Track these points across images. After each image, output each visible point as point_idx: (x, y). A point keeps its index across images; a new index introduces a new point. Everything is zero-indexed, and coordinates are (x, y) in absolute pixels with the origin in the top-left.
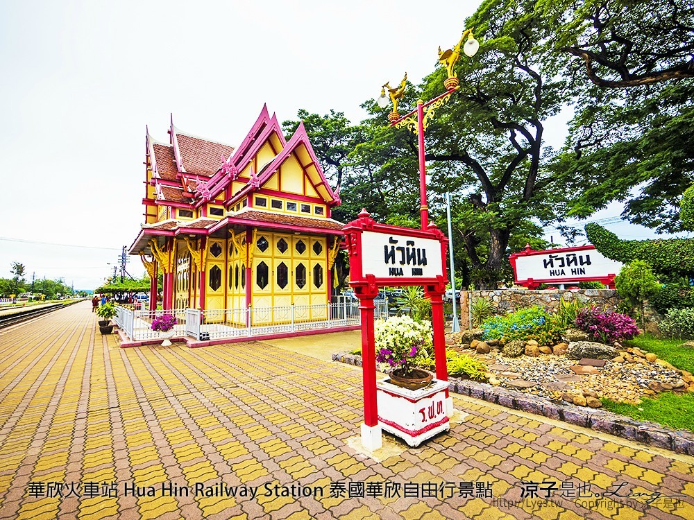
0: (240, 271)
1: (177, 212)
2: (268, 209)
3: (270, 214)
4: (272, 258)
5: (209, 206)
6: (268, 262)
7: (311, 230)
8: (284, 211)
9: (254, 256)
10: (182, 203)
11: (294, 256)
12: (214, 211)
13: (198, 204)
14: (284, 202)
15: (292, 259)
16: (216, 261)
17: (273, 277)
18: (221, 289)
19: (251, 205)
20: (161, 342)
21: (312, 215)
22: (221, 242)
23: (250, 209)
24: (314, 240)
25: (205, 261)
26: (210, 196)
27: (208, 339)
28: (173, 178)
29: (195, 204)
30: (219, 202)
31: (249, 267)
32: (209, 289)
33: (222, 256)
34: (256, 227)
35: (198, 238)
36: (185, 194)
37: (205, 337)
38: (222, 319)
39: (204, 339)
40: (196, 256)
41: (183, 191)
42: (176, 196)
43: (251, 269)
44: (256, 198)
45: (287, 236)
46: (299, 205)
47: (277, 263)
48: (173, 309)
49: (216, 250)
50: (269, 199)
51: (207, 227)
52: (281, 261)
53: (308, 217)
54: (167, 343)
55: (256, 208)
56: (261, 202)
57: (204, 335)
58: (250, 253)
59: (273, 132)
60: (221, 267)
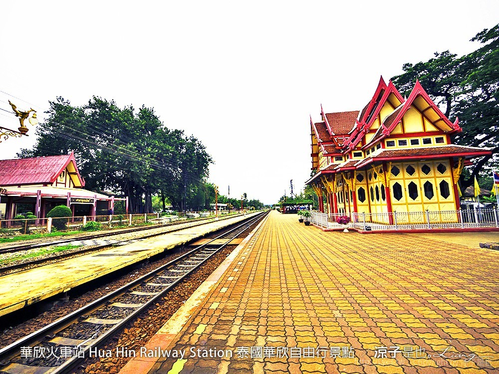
0: (380, 190)
1: (334, 158)
2: (397, 147)
3: (398, 150)
4: (404, 180)
5: (353, 152)
6: (401, 183)
7: (435, 156)
8: (409, 146)
9: (391, 180)
10: (336, 153)
11: (421, 176)
12: (356, 155)
13: (346, 152)
14: (408, 140)
15: (419, 179)
16: (361, 184)
17: (405, 192)
18: (366, 201)
19: (384, 147)
20: (343, 230)
21: (434, 145)
22: (363, 173)
23: (384, 150)
24: (437, 163)
25: (354, 185)
26: (354, 146)
27: (370, 230)
28: (328, 139)
29: (344, 152)
30: (359, 149)
31: (388, 186)
32: (359, 202)
33: (364, 182)
34: (391, 161)
35: (349, 172)
36: (337, 148)
37: (368, 229)
38: (369, 219)
39: (368, 230)
40: (348, 182)
41: (335, 146)
42: (331, 150)
43: (388, 188)
44: (387, 142)
45: (413, 163)
46: (421, 140)
47: (408, 182)
48: (339, 213)
49: (360, 178)
50: (396, 141)
51: (355, 165)
52: (411, 181)
53: (430, 147)
54: (346, 231)
55: (388, 148)
56: (391, 144)
57: (368, 227)
58: (387, 178)
59: (391, 93)
60: (365, 188)
